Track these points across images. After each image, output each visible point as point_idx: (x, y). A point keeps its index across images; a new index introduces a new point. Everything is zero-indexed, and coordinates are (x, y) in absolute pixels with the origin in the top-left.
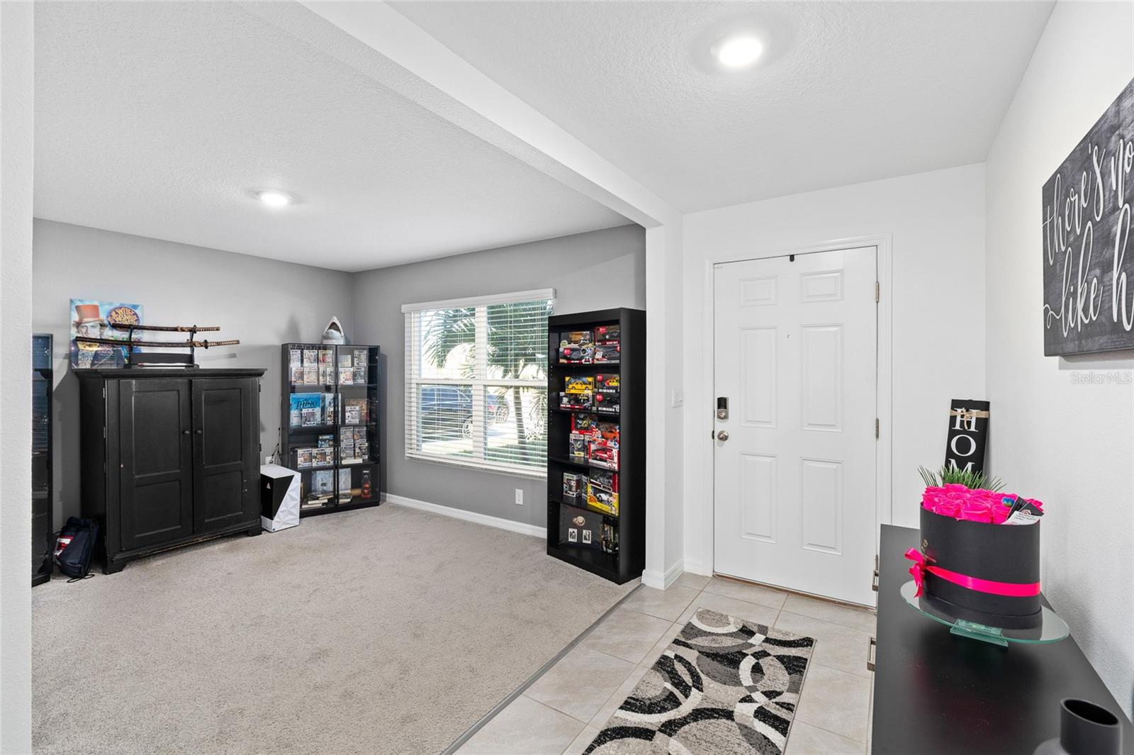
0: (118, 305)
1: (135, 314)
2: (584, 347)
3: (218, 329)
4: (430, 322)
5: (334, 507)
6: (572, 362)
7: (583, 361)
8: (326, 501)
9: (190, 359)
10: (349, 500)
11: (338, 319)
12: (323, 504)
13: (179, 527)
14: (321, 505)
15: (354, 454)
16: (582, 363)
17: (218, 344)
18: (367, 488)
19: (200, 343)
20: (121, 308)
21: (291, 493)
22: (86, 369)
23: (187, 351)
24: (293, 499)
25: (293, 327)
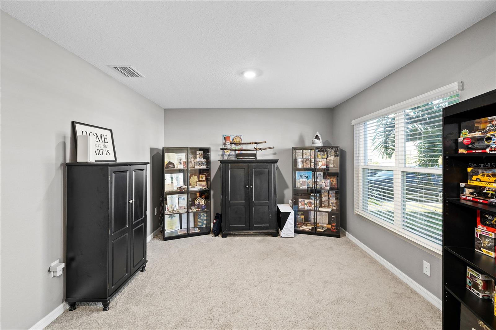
0: (235, 136)
1: (241, 139)
2: (488, 135)
3: (265, 142)
4: (377, 129)
5: (314, 232)
6: (474, 151)
7: (488, 150)
8: (311, 228)
9: (255, 155)
10: (322, 230)
11: (319, 133)
12: (310, 229)
13: (245, 225)
14: (308, 229)
15: (329, 205)
16: (486, 153)
17: (266, 149)
18: (334, 226)
19: (259, 149)
20: (236, 137)
21: (289, 221)
22: (226, 160)
23: (254, 152)
24: (291, 224)
25: (302, 139)
